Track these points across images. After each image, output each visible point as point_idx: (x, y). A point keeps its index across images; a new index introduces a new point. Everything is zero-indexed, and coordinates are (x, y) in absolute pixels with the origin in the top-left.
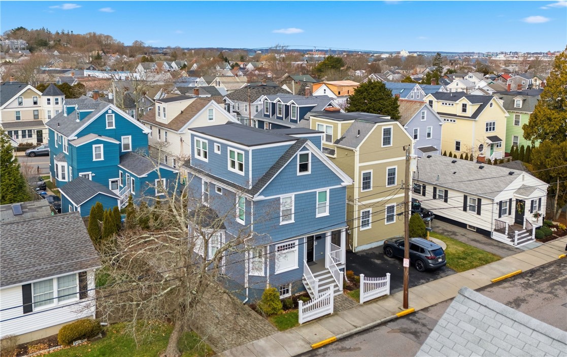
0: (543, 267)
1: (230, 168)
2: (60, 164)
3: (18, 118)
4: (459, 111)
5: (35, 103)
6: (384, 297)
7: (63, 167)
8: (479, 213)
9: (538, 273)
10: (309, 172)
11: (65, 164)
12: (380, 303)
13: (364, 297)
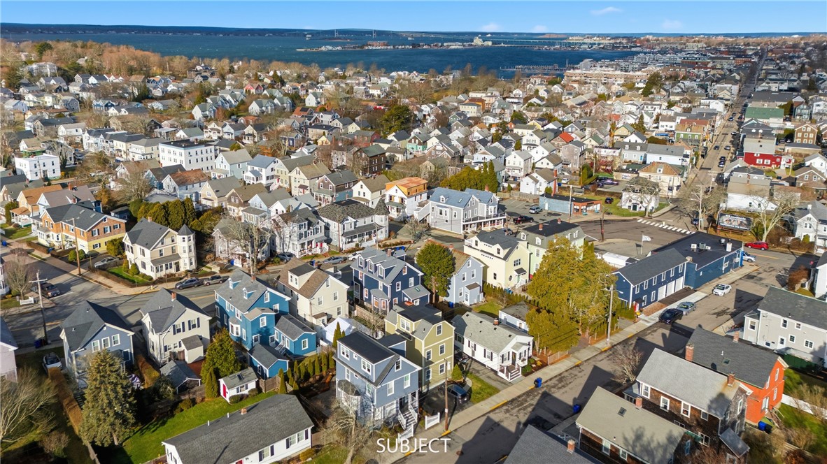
0: (519, 397)
1: (363, 369)
2: (235, 326)
3: (161, 255)
4: (495, 253)
5: (173, 241)
6: (437, 424)
7: (237, 329)
8: (492, 360)
9: (515, 402)
10: (401, 368)
11: (239, 326)
12: (435, 428)
13: (427, 426)
